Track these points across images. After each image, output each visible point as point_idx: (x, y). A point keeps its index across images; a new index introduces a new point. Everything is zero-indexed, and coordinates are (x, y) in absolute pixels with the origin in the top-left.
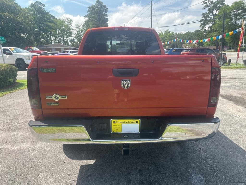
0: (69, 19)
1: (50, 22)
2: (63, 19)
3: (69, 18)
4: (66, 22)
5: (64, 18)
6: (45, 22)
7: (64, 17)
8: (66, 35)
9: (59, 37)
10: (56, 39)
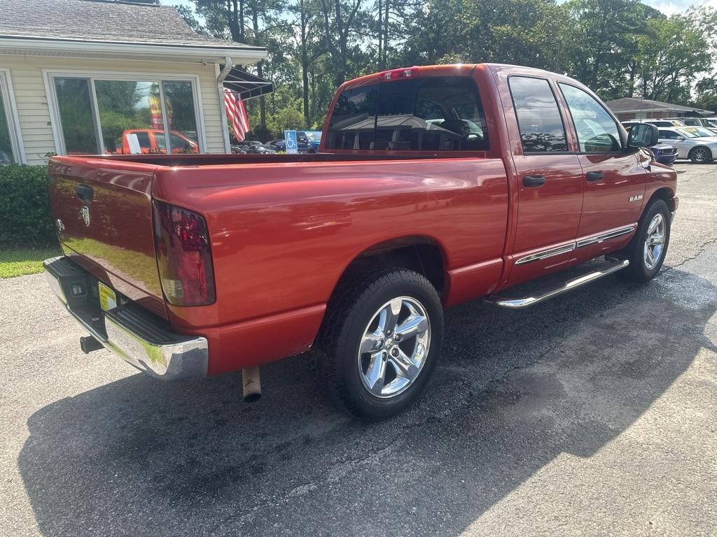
0: (712, 11)
1: (636, 32)
2: (686, 15)
3: (711, 8)
4: (697, 23)
5: (692, 11)
6: (621, 33)
7: (692, 7)
8: (687, 65)
9: (657, 75)
10: (647, 82)
